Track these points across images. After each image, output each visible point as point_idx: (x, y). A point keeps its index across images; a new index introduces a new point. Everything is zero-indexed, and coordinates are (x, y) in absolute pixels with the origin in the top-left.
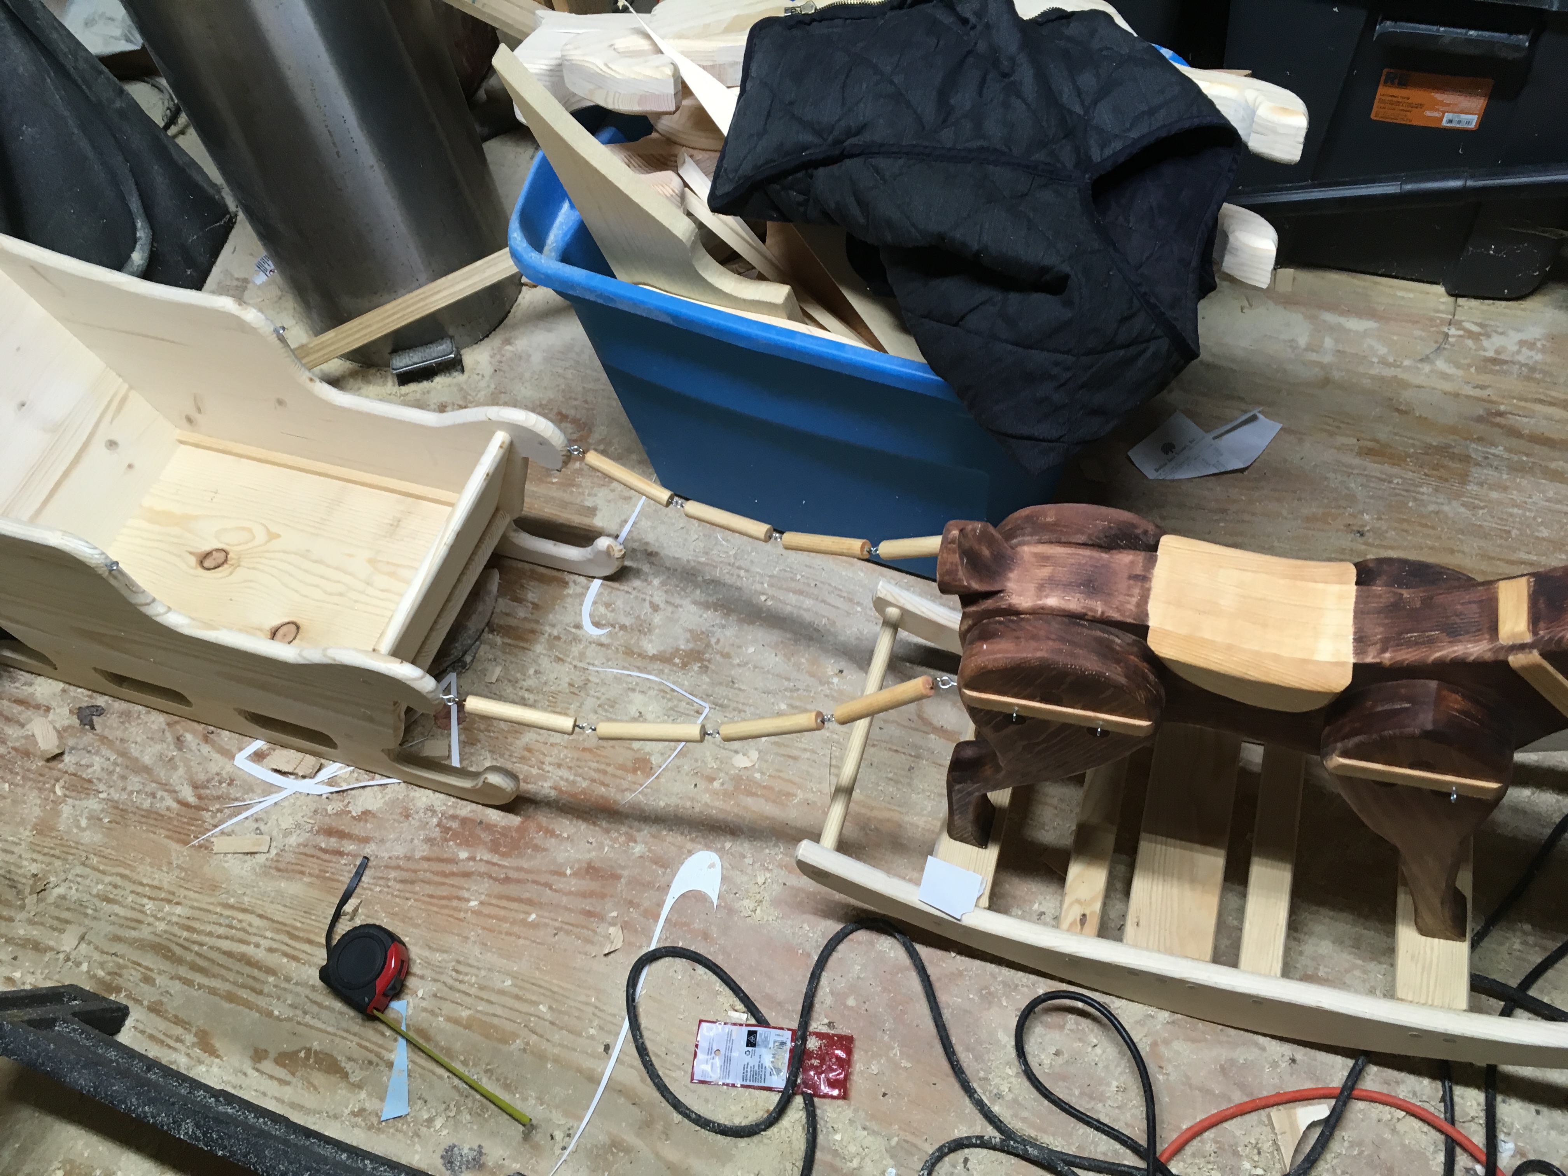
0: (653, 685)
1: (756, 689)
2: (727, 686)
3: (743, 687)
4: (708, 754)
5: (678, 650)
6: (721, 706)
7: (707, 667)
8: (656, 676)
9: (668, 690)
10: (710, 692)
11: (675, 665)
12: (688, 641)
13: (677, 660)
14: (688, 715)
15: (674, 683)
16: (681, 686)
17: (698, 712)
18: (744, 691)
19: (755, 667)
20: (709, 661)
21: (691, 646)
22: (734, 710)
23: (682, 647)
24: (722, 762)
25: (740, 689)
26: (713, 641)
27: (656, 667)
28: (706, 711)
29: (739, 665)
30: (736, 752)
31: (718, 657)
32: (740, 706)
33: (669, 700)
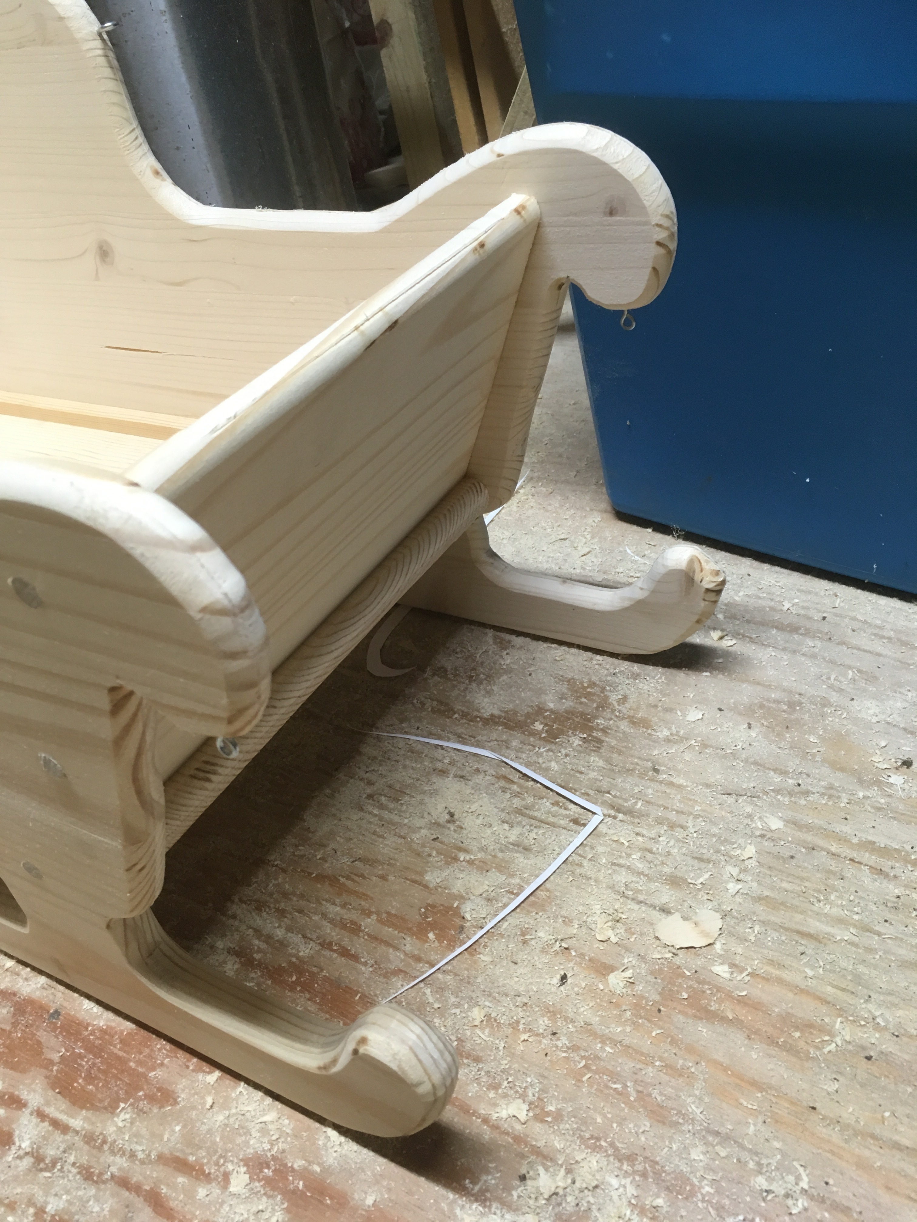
0: (486, 767)
1: (708, 786)
2: (642, 776)
3: (680, 781)
4: (597, 908)
5: (540, 710)
6: (629, 812)
7: (600, 741)
8: (493, 750)
9: (515, 777)
10: (605, 785)
11: (533, 734)
12: (562, 697)
13: (538, 726)
14: (554, 825)
15: (528, 765)
16: (545, 771)
17: (576, 822)
18: (680, 787)
19: (705, 746)
20: (604, 731)
21: (569, 704)
22: (659, 821)
23: (552, 705)
24: (629, 931)
25: (671, 784)
26: (614, 698)
27: (494, 736)
28: (595, 821)
29: (668, 740)
30: (665, 910)
31: (624, 726)
32: (673, 816)
33: (517, 795)
